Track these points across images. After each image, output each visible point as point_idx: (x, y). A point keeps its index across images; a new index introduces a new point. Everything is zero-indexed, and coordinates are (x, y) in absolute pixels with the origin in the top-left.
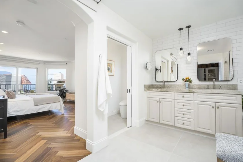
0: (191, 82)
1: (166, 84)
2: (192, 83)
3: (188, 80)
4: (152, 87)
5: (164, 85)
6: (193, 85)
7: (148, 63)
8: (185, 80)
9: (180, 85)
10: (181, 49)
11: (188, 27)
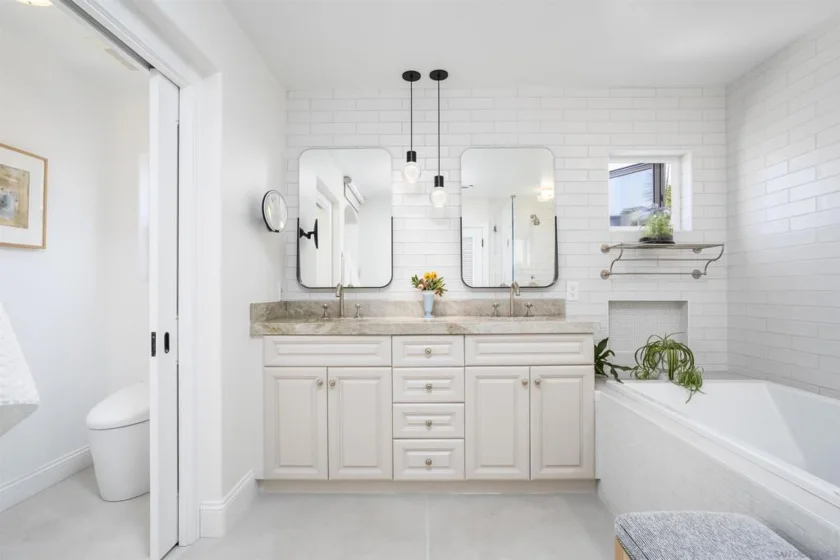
0: (440, 291)
1: (347, 296)
2: (446, 296)
3: (432, 285)
4: (281, 311)
5: (340, 304)
6: (445, 303)
7: (270, 196)
8: (421, 282)
9: (403, 302)
10: (412, 156)
11: (439, 75)
